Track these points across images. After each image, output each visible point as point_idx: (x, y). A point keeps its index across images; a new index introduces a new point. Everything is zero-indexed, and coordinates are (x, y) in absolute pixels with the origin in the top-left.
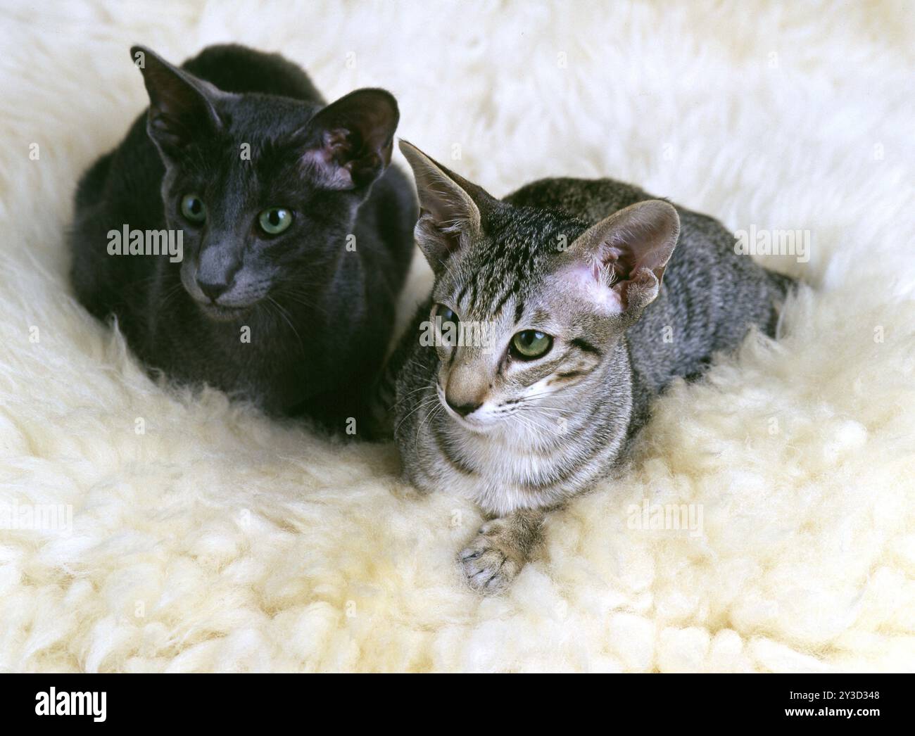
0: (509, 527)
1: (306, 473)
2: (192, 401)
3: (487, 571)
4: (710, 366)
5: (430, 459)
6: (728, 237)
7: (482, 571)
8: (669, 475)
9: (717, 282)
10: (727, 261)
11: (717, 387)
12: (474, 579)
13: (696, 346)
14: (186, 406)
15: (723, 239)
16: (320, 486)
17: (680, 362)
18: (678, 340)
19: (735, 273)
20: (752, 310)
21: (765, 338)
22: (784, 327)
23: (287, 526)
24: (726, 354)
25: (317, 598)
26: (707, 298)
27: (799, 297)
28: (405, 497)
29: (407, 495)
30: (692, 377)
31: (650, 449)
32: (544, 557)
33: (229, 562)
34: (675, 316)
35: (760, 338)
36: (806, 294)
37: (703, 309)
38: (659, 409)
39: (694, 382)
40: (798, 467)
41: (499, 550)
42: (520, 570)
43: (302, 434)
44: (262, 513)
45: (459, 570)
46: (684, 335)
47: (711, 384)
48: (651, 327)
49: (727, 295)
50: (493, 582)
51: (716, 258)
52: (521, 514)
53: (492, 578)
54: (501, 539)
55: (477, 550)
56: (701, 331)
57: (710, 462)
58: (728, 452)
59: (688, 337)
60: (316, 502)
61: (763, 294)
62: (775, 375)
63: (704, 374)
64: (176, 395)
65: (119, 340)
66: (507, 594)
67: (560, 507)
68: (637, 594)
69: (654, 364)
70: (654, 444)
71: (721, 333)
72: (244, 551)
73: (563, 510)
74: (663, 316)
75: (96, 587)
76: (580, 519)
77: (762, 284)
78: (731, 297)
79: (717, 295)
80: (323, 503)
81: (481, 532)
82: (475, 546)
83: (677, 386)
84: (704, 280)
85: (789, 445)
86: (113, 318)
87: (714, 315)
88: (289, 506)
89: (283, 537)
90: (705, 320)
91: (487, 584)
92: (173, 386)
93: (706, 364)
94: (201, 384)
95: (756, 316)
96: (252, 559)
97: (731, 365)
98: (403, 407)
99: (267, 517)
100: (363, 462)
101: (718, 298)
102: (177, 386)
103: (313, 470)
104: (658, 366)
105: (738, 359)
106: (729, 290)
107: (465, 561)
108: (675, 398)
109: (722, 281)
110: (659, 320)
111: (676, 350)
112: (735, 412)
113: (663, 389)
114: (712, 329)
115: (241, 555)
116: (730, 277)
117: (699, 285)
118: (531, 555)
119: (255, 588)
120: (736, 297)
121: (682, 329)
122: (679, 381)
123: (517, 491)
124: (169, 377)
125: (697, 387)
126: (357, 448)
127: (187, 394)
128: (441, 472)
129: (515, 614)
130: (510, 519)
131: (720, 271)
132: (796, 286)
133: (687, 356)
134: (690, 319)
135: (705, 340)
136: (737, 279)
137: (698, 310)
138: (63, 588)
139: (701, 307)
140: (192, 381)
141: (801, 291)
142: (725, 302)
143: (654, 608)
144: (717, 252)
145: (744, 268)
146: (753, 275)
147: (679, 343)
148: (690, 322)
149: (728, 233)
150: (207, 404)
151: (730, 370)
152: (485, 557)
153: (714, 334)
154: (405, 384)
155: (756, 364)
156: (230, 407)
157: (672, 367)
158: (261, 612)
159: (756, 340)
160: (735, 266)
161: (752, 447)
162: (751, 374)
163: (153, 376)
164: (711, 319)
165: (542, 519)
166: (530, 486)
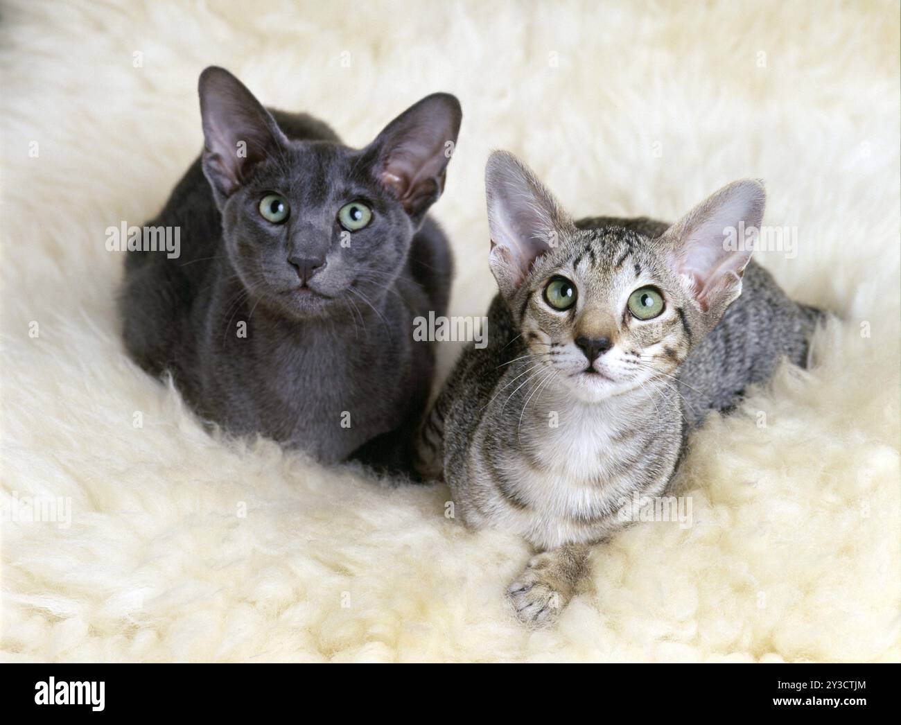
0: (557, 560)
1: (358, 518)
2: (246, 452)
3: (536, 604)
4: (743, 398)
5: (483, 496)
6: (761, 272)
7: (531, 605)
8: (708, 506)
9: (751, 317)
10: (761, 298)
11: (751, 419)
12: (523, 612)
13: (733, 379)
14: (241, 457)
15: (757, 274)
16: (372, 530)
17: (717, 396)
18: (716, 375)
19: (769, 308)
20: (786, 344)
21: (796, 369)
22: (814, 357)
23: (341, 570)
24: (759, 386)
25: (371, 638)
26: (744, 334)
27: (828, 328)
28: (455, 536)
29: (456, 535)
30: (726, 410)
31: (690, 480)
32: (590, 590)
33: (287, 607)
34: (713, 350)
35: (791, 369)
36: (834, 324)
37: (740, 345)
38: (696, 442)
39: (728, 414)
40: (834, 493)
41: (548, 584)
42: (568, 602)
43: (353, 480)
44: (317, 558)
45: (507, 605)
46: (722, 369)
47: (746, 415)
48: (690, 362)
49: (762, 331)
50: (541, 616)
51: (751, 295)
52: (568, 548)
53: (541, 611)
54: (549, 572)
55: (526, 584)
56: (737, 366)
57: (747, 492)
58: (765, 481)
59: (726, 371)
60: (368, 546)
61: (797, 328)
62: (809, 405)
63: (738, 407)
64: (230, 447)
65: (174, 396)
66: (555, 627)
67: (603, 541)
68: (682, 622)
69: (694, 398)
70: (693, 476)
71: (756, 367)
72: (300, 596)
73: (608, 543)
74: (701, 351)
75: (160, 635)
76: (625, 553)
77: (796, 318)
78: (766, 333)
79: (753, 331)
80: (376, 546)
81: (529, 566)
82: (524, 579)
83: (712, 419)
84: (741, 317)
85: (824, 472)
86: (168, 375)
87: (751, 350)
88: (343, 550)
89: (337, 580)
90: (741, 355)
91: (535, 618)
92: (228, 438)
93: (740, 397)
94: (254, 435)
95: (790, 349)
96: (308, 603)
97: (764, 396)
98: (454, 445)
99: (321, 562)
100: (413, 505)
101: (754, 334)
102: (232, 438)
103: (364, 514)
104: (698, 401)
105: (771, 390)
106: (764, 326)
107: (513, 594)
108: (711, 431)
109: (757, 318)
110: (698, 355)
111: (714, 385)
112: (770, 442)
113: (700, 423)
114: (748, 364)
115: (298, 600)
116: (764, 313)
117: (736, 321)
118: (578, 588)
119: (312, 631)
120: (770, 331)
121: (720, 364)
122: (714, 414)
123: (568, 526)
124: (224, 429)
125: (732, 420)
126: (406, 492)
127: (241, 444)
128: (495, 508)
129: (564, 646)
130: (557, 553)
131: (756, 308)
132: (824, 317)
133: (724, 390)
134: (728, 355)
135: (741, 375)
136: (771, 314)
137: (735, 345)
138: (128, 637)
139: (738, 343)
140: (246, 433)
141: (829, 322)
142: (761, 338)
143: (699, 635)
144: (751, 288)
145: (778, 303)
146: (787, 310)
147: (717, 378)
148: (727, 357)
149: (760, 269)
150: (261, 455)
151: (764, 402)
152: (534, 591)
153: (750, 369)
154: (456, 423)
155: (789, 395)
156: (284, 456)
157: (710, 402)
158: (318, 654)
159: (787, 371)
160: (769, 301)
161: (788, 474)
162: (784, 404)
163: (208, 430)
164: (747, 355)
165: (587, 553)
166: (581, 520)
